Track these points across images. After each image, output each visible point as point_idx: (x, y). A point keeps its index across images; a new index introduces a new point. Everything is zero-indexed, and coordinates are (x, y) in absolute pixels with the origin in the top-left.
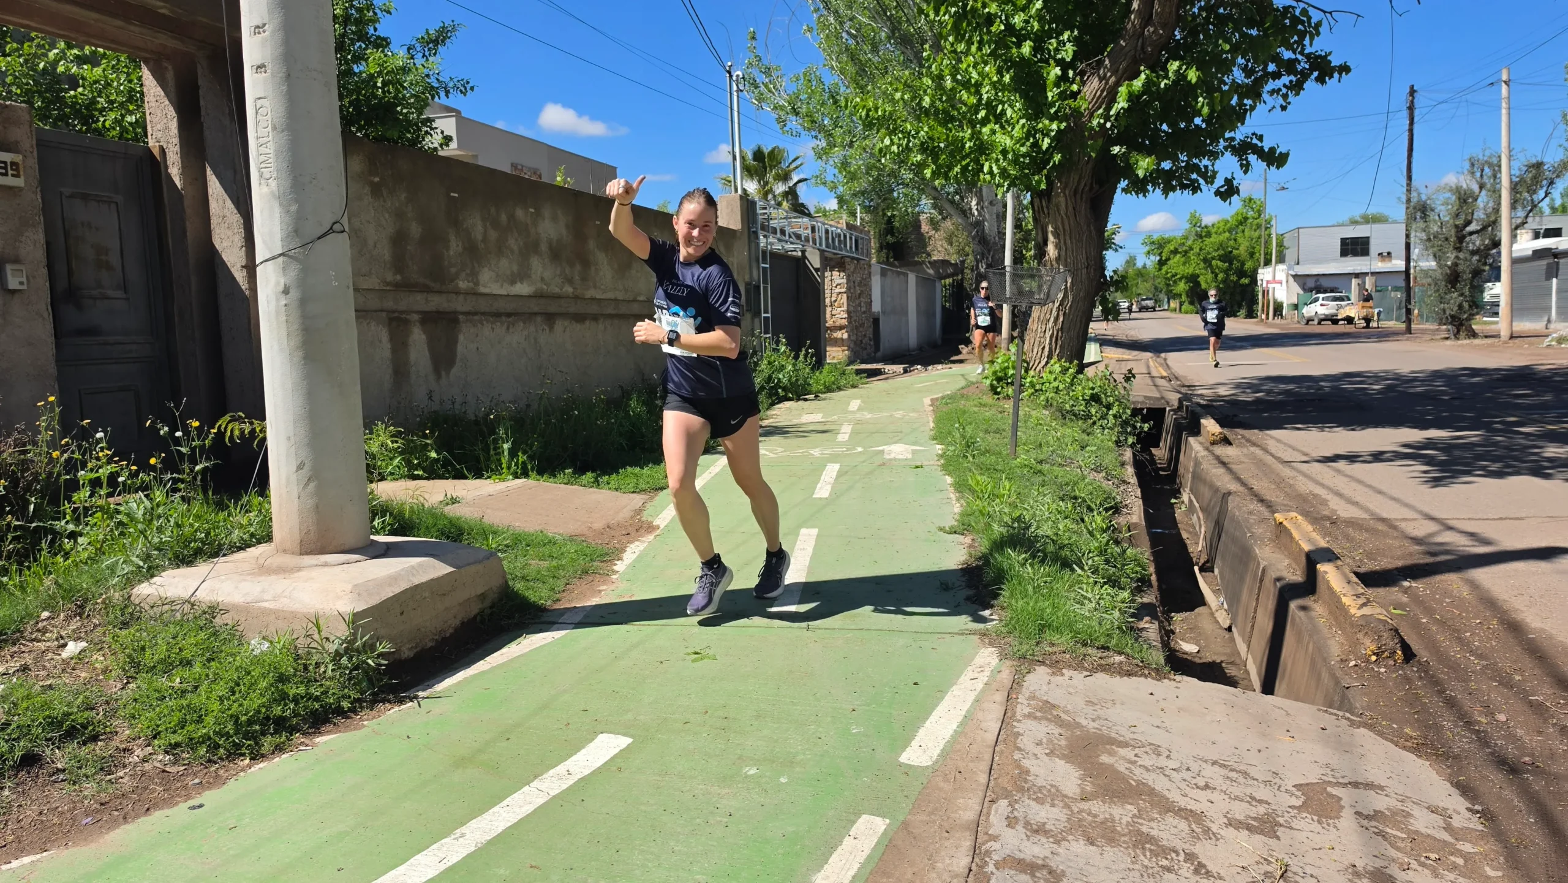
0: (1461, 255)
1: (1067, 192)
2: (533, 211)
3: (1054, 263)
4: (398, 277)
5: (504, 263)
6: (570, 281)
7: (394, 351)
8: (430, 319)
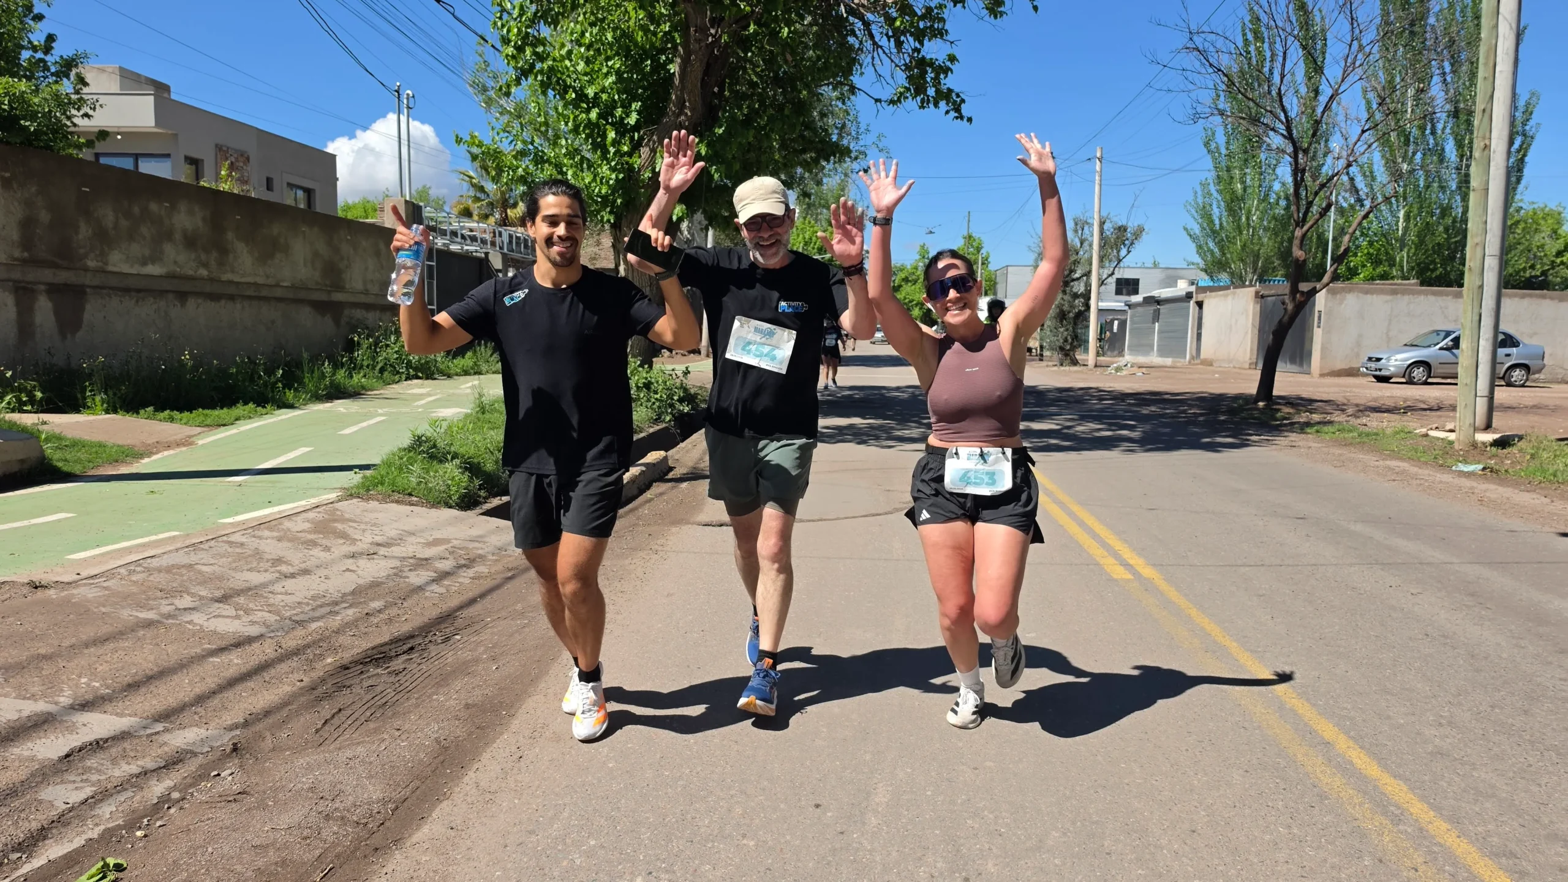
2: (167, 205)
4: (26, 254)
5: (136, 249)
6: (205, 265)
7: (20, 313)
8: (53, 290)
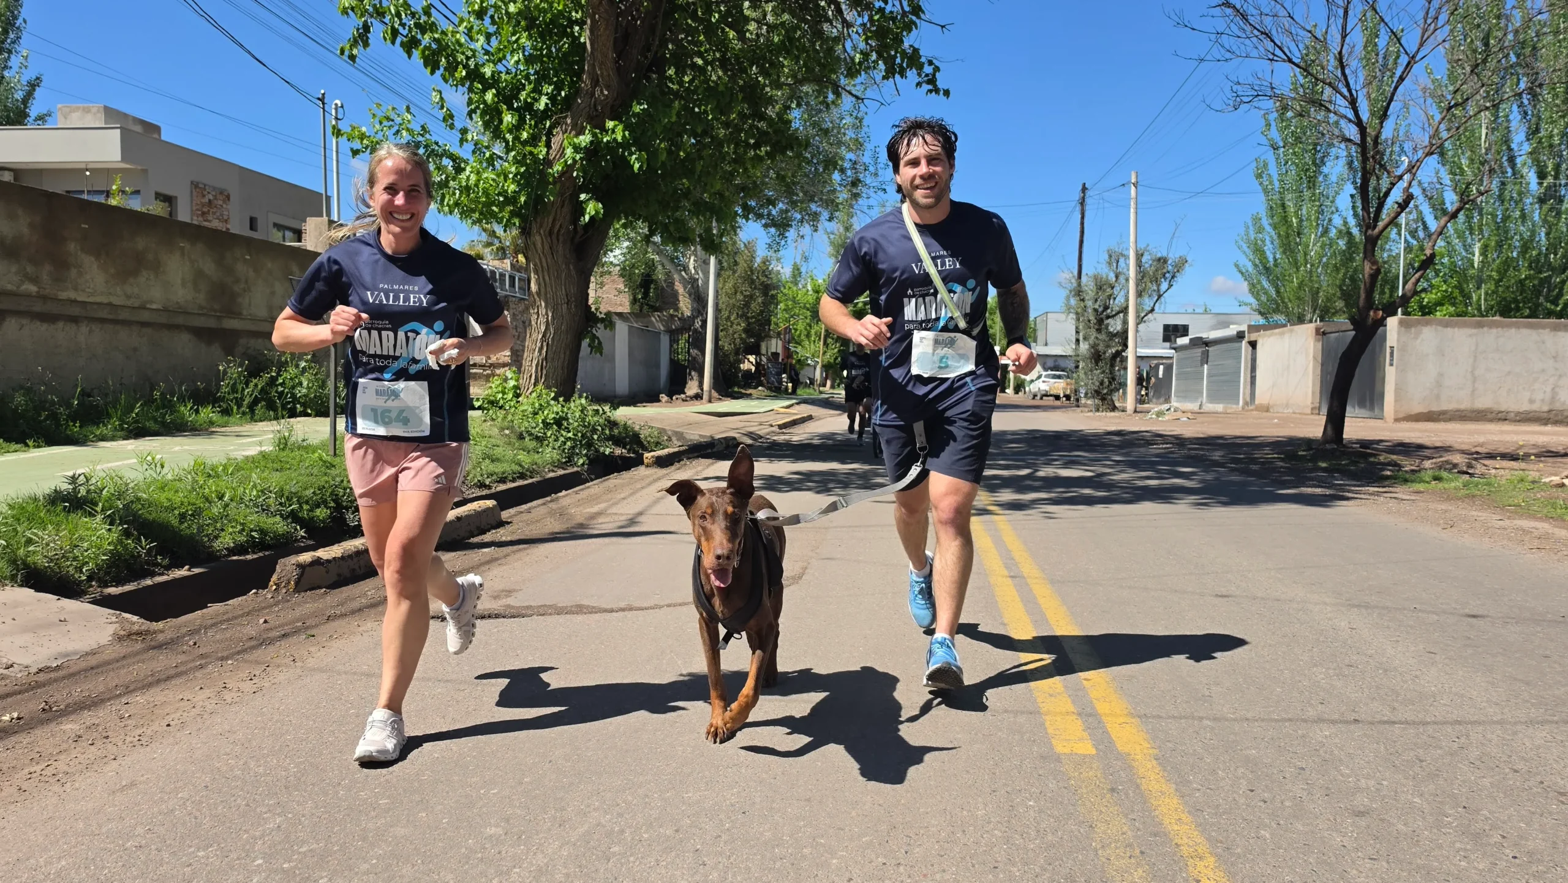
0: (1102, 336)
1: (542, 232)
3: (536, 297)
6: (33, 280)
